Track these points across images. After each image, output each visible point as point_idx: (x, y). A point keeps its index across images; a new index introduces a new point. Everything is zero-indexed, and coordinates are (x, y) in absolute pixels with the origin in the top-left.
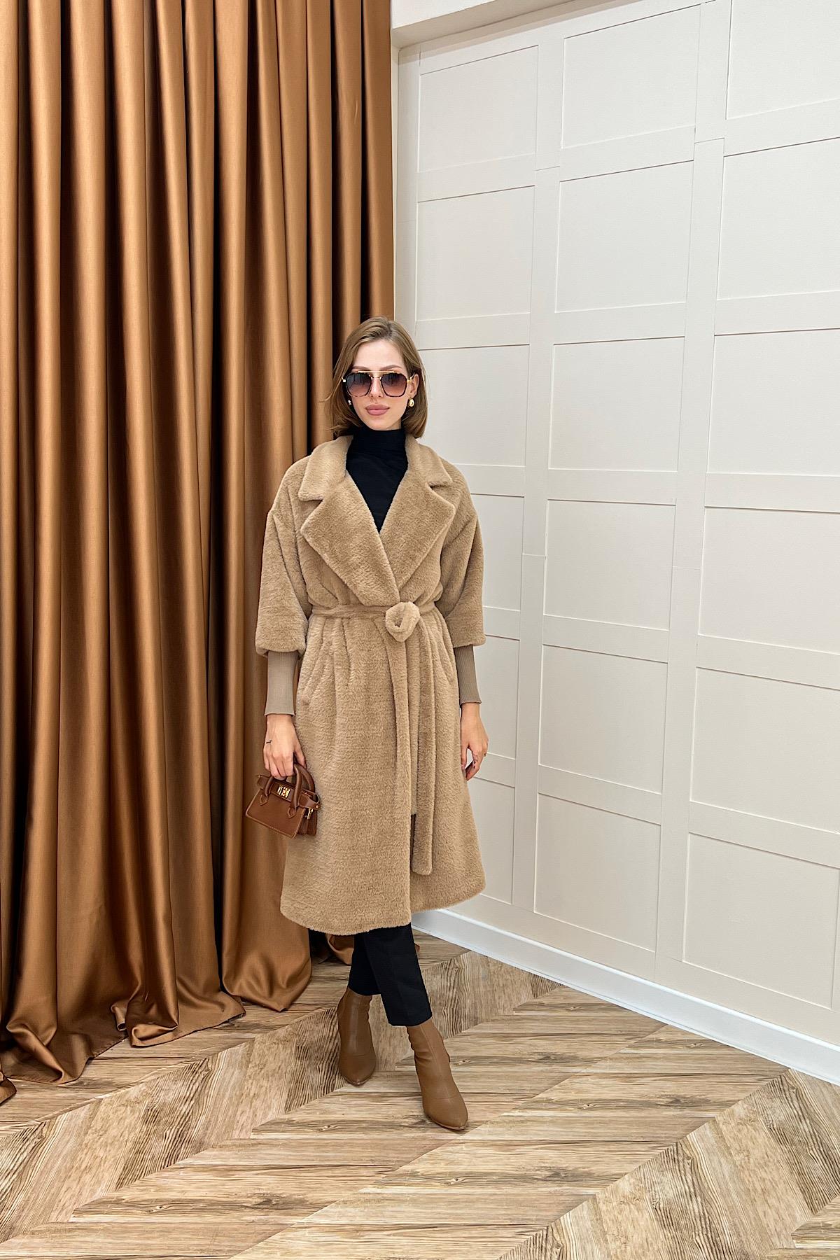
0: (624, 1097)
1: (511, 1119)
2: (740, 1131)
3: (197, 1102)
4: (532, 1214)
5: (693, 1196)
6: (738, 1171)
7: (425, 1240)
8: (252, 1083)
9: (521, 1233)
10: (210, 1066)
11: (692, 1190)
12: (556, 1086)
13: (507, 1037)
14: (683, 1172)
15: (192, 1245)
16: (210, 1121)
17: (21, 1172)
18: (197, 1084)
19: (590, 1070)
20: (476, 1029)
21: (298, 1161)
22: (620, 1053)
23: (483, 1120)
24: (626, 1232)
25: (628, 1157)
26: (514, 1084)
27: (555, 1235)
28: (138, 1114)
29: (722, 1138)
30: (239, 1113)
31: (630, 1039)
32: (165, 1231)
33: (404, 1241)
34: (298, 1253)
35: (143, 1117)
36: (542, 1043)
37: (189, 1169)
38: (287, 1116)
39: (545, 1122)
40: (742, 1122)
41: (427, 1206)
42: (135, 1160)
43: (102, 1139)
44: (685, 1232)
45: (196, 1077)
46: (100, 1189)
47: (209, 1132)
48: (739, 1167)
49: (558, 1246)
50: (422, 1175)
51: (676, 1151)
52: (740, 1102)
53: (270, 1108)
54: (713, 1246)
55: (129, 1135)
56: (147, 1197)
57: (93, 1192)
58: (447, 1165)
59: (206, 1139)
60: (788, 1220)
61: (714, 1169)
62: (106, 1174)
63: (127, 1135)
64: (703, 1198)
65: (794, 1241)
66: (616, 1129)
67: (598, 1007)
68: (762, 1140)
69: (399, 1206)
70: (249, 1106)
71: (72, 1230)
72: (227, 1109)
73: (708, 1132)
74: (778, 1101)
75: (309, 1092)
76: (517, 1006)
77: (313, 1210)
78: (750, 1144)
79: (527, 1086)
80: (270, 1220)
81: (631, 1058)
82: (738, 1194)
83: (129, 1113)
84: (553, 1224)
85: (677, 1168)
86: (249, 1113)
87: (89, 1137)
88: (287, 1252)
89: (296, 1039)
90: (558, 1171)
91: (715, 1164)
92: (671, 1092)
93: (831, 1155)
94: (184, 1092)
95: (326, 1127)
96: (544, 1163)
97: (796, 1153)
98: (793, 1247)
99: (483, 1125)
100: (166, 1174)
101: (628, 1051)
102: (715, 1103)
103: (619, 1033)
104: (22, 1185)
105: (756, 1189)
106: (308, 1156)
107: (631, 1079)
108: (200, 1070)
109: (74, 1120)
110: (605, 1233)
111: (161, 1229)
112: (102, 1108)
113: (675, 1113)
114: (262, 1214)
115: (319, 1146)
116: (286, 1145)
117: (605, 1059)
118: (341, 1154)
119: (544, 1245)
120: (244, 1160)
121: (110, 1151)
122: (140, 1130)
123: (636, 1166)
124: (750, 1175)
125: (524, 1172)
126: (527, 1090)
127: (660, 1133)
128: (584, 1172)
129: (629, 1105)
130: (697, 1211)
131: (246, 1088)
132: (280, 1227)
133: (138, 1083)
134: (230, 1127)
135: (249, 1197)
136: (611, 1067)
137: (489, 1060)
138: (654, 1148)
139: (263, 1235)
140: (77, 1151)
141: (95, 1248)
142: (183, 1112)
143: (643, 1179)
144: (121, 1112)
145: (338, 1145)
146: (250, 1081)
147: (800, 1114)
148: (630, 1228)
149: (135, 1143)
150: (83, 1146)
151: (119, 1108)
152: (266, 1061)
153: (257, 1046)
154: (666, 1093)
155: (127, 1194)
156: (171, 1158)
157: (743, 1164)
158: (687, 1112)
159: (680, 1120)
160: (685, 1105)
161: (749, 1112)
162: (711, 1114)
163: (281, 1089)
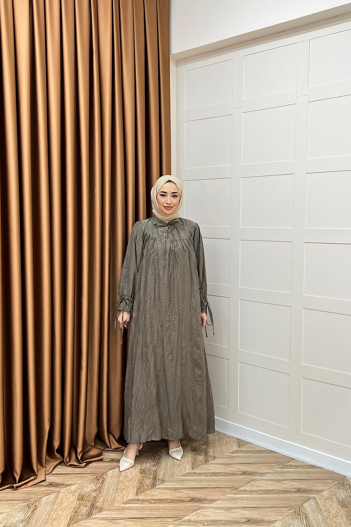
0: (277, 488)
1: (230, 498)
2: (326, 502)
3: (100, 491)
6: (325, 519)
10: (104, 477)
12: (248, 484)
13: (228, 464)
14: (302, 519)
16: (105, 499)
18: (99, 484)
19: (262, 478)
20: (215, 461)
21: (142, 516)
22: (275, 471)
23: (218, 498)
25: (279, 513)
26: (231, 484)
28: (75, 496)
29: (318, 505)
30: (117, 496)
31: (279, 465)
35: (77, 498)
36: (243, 467)
37: (97, 519)
38: (137, 497)
39: (244, 499)
40: (327, 499)
42: (75, 515)
43: (61, 507)
47: (104, 504)
48: (326, 517)
50: (193, 521)
51: (299, 511)
52: (325, 491)
53: (130, 494)
55: (72, 505)
58: (203, 517)
59: (104, 507)
61: (315, 518)
62: (63, 521)
63: (71, 505)
66: (274, 502)
67: (266, 452)
68: (335, 506)
70: (121, 493)
72: (112, 495)
73: (312, 503)
74: (342, 490)
75: (145, 487)
76: (231, 451)
78: (330, 508)
79: (236, 484)
81: (280, 473)
83: (71, 496)
85: (300, 518)
86: (121, 496)
87: (55, 506)
89: (140, 465)
90: (250, 519)
91: (316, 516)
92: (296, 486)
94: (94, 488)
95: (153, 502)
96: (244, 516)
97: (349, 512)
99: (218, 501)
100: (88, 521)
101: (278, 470)
102: (315, 491)
103: (275, 462)
106: (146, 513)
107: (280, 481)
108: (100, 479)
109: (49, 499)
112: (60, 494)
113: (299, 495)
115: (150, 510)
116: (136, 509)
117: (269, 473)
118: (159, 513)
120: (119, 515)
121: (64, 512)
122: (76, 503)
123: (282, 517)
124: (330, 521)
125: (236, 520)
126: (236, 486)
127: (292, 503)
128: (260, 520)
129: (279, 492)
131: (119, 486)
133: (75, 484)
134: (113, 501)
136: (271, 477)
137: (220, 474)
138: (289, 510)
140: (50, 512)
142: (93, 496)
143: (285, 522)
144: (68, 496)
145: (158, 509)
146: (121, 483)
149: (74, 508)
150: (53, 510)
151: (67, 494)
152: (128, 475)
154: (294, 487)
156: (89, 515)
158: (303, 495)
159: (301, 498)
160: (303, 492)
161: (330, 495)
162: (314, 496)
163: (134, 487)
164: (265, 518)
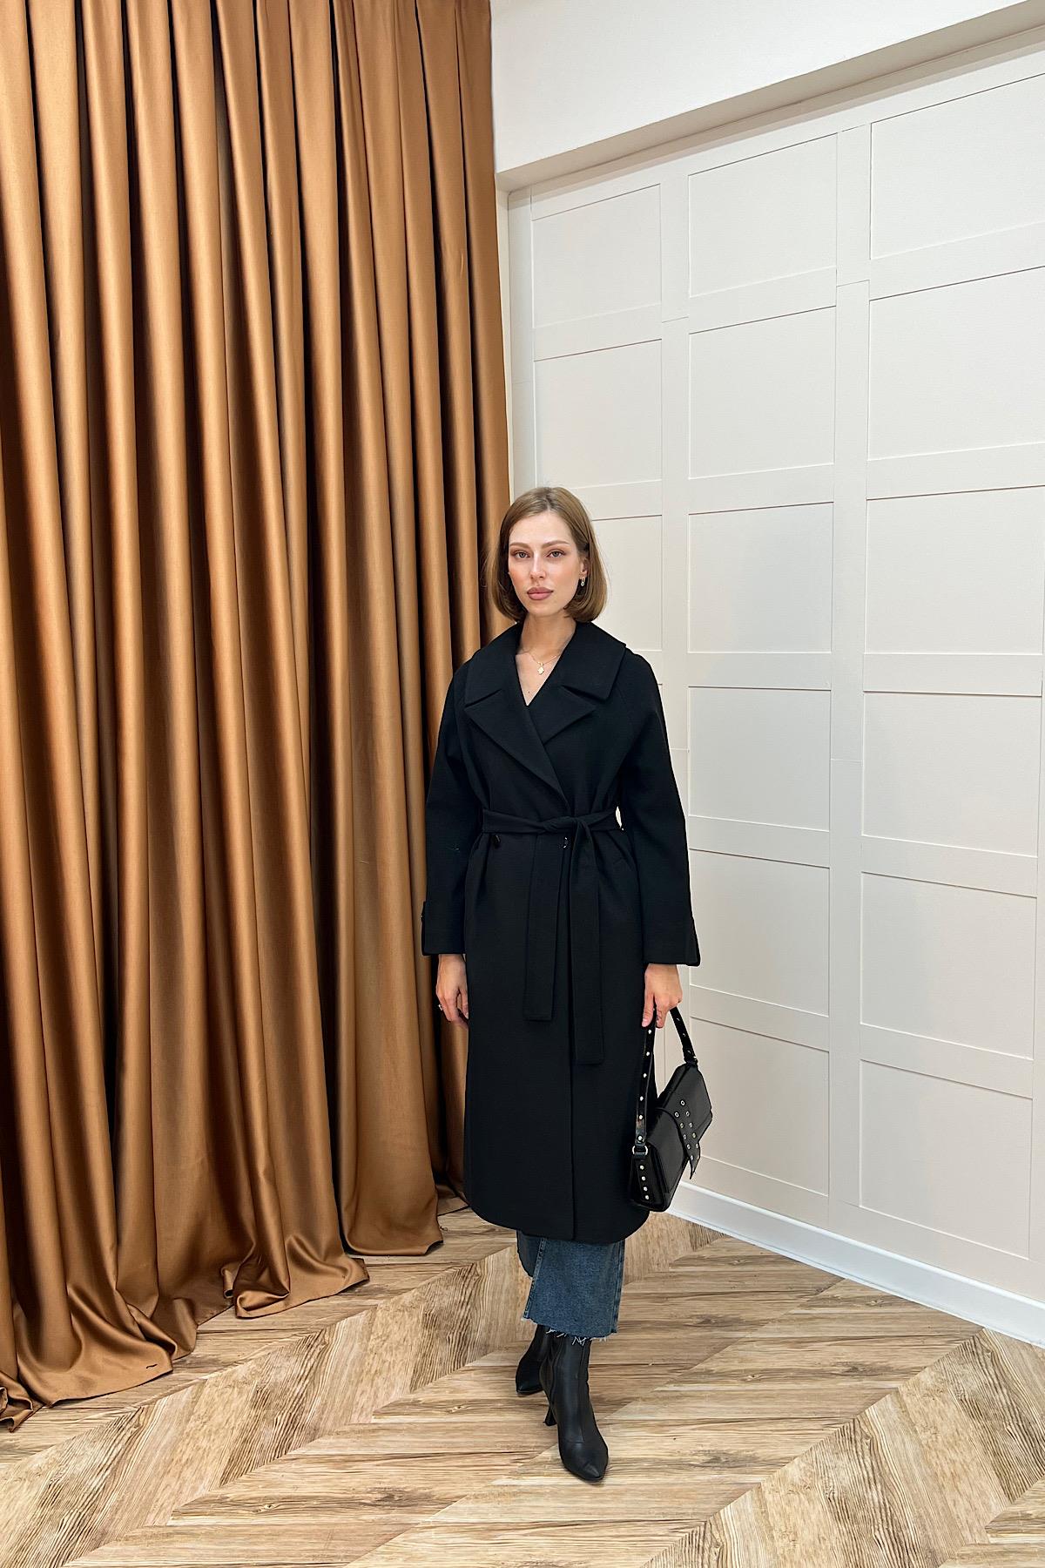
0: (795, 1365)
1: (664, 1394)
2: (926, 1403)
3: (312, 1381)
4: (687, 1507)
5: (872, 1483)
6: (924, 1451)
7: (567, 1540)
8: (374, 1358)
9: (675, 1531)
10: (327, 1338)
11: (871, 1475)
12: (717, 1355)
13: (662, 1297)
14: (860, 1453)
15: (304, 1550)
16: (326, 1404)
17: (115, 1468)
18: (312, 1360)
19: (755, 1335)
21: (425, 1449)
22: (791, 1314)
23: (634, 1396)
24: (795, 1526)
25: (798, 1437)
26: (670, 1354)
27: (714, 1532)
28: (246, 1396)
29: (906, 1411)
30: (359, 1393)
31: (801, 1297)
32: (274, 1535)
33: (542, 1541)
34: (423, 1558)
35: (252, 1400)
36: (703, 1303)
37: (301, 1460)
38: (412, 1397)
39: (703, 1397)
40: (929, 1393)
41: (569, 1499)
42: (242, 1451)
43: (205, 1426)
44: (862, 1525)
45: (311, 1353)
46: (201, 1487)
47: (324, 1416)
48: (926, 1447)
49: (717, 1545)
51: (853, 1430)
52: (927, 1369)
53: (394, 1387)
54: (895, 1543)
55: (236, 1421)
56: (254, 1494)
57: (194, 1489)
59: (321, 1425)
60: (982, 1510)
61: (896, 1449)
62: (209, 1468)
63: (233, 1423)
64: (884, 1485)
65: (989, 1535)
66: (785, 1404)
67: (767, 1260)
68: (951, 1414)
69: (537, 1500)
70: (370, 1384)
71: (171, 1534)
72: (346, 1389)
73: (890, 1405)
74: (970, 1367)
75: (438, 1367)
77: (440, 1506)
78: (938, 1419)
79: (683, 1355)
80: (394, 1519)
81: (802, 1320)
82: (924, 1479)
83: (236, 1396)
84: (711, 1519)
85: (854, 1449)
86: (370, 1393)
87: (191, 1424)
88: (410, 1557)
89: (423, 1306)
90: (719, 1455)
91: (898, 1444)
92: (848, 1358)
93: (1031, 1431)
94: (298, 1370)
95: (456, 1408)
96: (702, 1446)
97: (991, 1429)
98: (987, 1543)
99: (634, 1402)
100: (277, 1467)
101: (799, 1311)
102: (899, 1371)
103: (789, 1290)
104: (115, 1483)
105: (945, 1473)
106: (436, 1442)
107: (802, 1345)
108: (316, 1344)
109: (174, 1405)
110: (771, 1529)
111: (270, 1532)
112: (207, 1390)
113: (852, 1384)
114: (382, 1512)
115: (448, 1431)
116: (411, 1429)
117: (772, 1321)
118: (472, 1440)
119: (701, 1544)
120: (363, 1449)
121: (214, 1440)
122: (248, 1414)
123: (805, 1448)
124: (938, 1457)
125: (679, 1457)
126: (683, 1361)
127: (836, 1408)
128: (747, 1456)
129: (800, 1375)
130: (876, 1501)
131: (366, 1364)
132: (402, 1527)
133: (246, 1360)
134: (349, 1408)
135: (368, 1493)
136: (780, 1331)
138: (827, 1426)
139: (385, 1537)
140: (178, 1441)
141: (196, 1555)
142: (295, 1395)
143: (815, 1463)
144: (228, 1394)
145: (469, 1430)
146: (372, 1356)
147: (997, 1382)
148: (800, 1522)
149: (243, 1431)
150: (185, 1436)
151: (226, 1390)
152: (391, 1331)
153: (379, 1313)
154: (842, 1361)
155: (234, 1491)
156: (282, 1448)
157: (930, 1443)
158: (866, 1382)
159: (857, 1392)
160: (864, 1373)
161: (937, 1380)
162: (894, 1384)
163: (406, 1365)
164: (759, 1451)
